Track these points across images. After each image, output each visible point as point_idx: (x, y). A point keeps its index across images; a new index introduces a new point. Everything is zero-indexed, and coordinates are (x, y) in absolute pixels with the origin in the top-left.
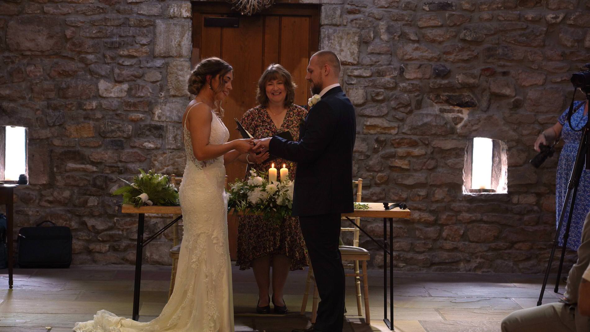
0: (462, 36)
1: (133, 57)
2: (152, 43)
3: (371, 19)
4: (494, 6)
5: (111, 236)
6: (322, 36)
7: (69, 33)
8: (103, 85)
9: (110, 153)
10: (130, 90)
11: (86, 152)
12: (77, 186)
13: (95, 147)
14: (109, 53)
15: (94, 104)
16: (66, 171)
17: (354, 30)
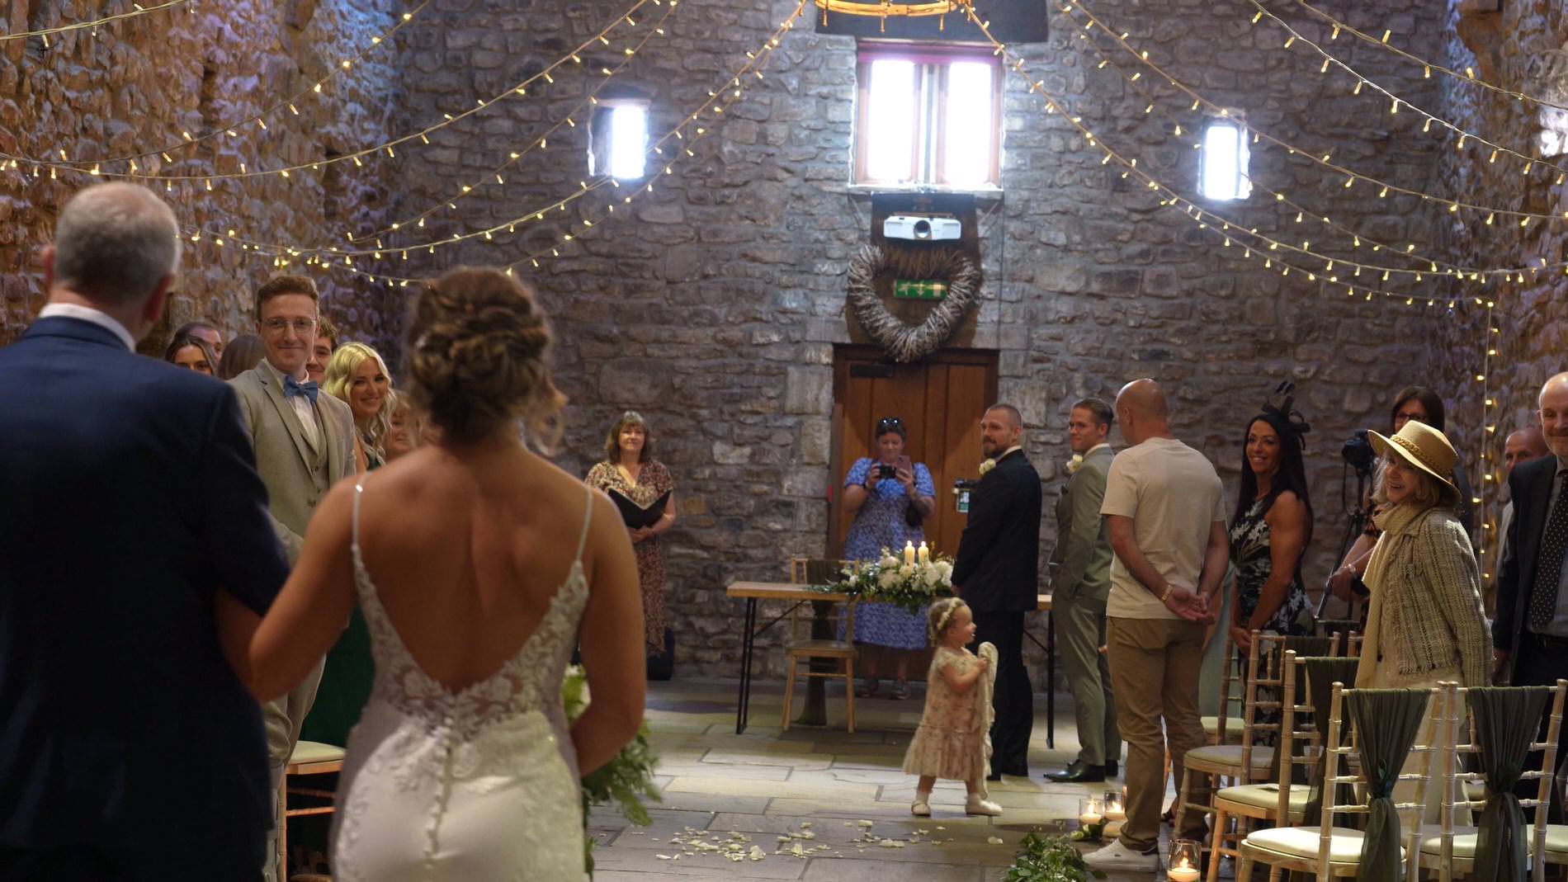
0: (1181, 393)
1: (757, 413)
2: (782, 396)
3: (1064, 370)
5: (725, 642)
6: (1000, 390)
7: (677, 381)
8: (718, 448)
9: (725, 535)
10: (753, 455)
11: (696, 533)
12: (683, 576)
13: (706, 528)
14: (727, 408)
15: (707, 472)
16: (669, 557)
17: (1041, 383)
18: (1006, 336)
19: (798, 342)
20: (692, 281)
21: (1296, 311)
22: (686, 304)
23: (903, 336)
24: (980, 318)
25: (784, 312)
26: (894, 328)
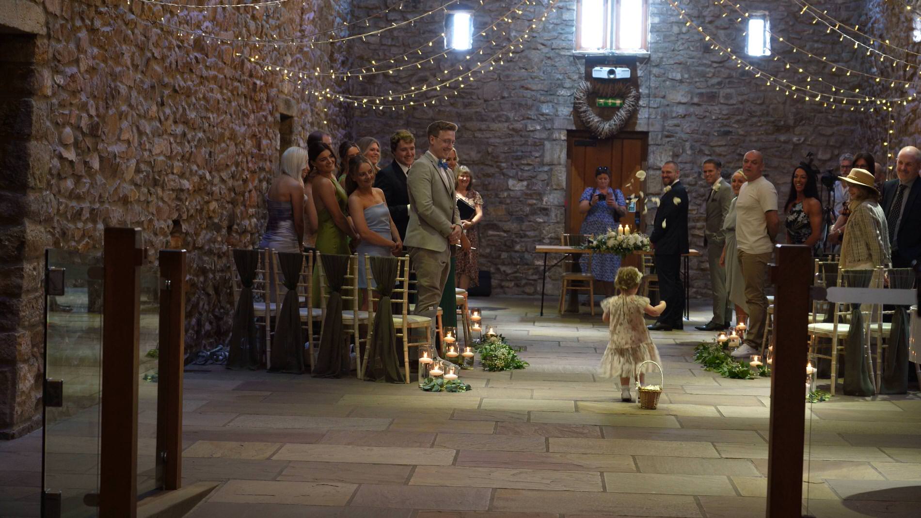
0: (738, 151)
1: (529, 165)
2: (542, 156)
3: (680, 141)
4: (760, 133)
5: (516, 277)
6: (649, 151)
7: (490, 150)
8: (511, 182)
9: (515, 225)
10: (528, 185)
11: (500, 224)
12: (494, 245)
13: (505, 221)
14: (515, 163)
15: (506, 194)
16: (487, 236)
17: (670, 148)
18: (653, 125)
19: (549, 129)
20: (497, 100)
21: (794, 110)
22: (493, 111)
23: (602, 126)
24: (639, 116)
25: (543, 115)
26: (598, 122)
